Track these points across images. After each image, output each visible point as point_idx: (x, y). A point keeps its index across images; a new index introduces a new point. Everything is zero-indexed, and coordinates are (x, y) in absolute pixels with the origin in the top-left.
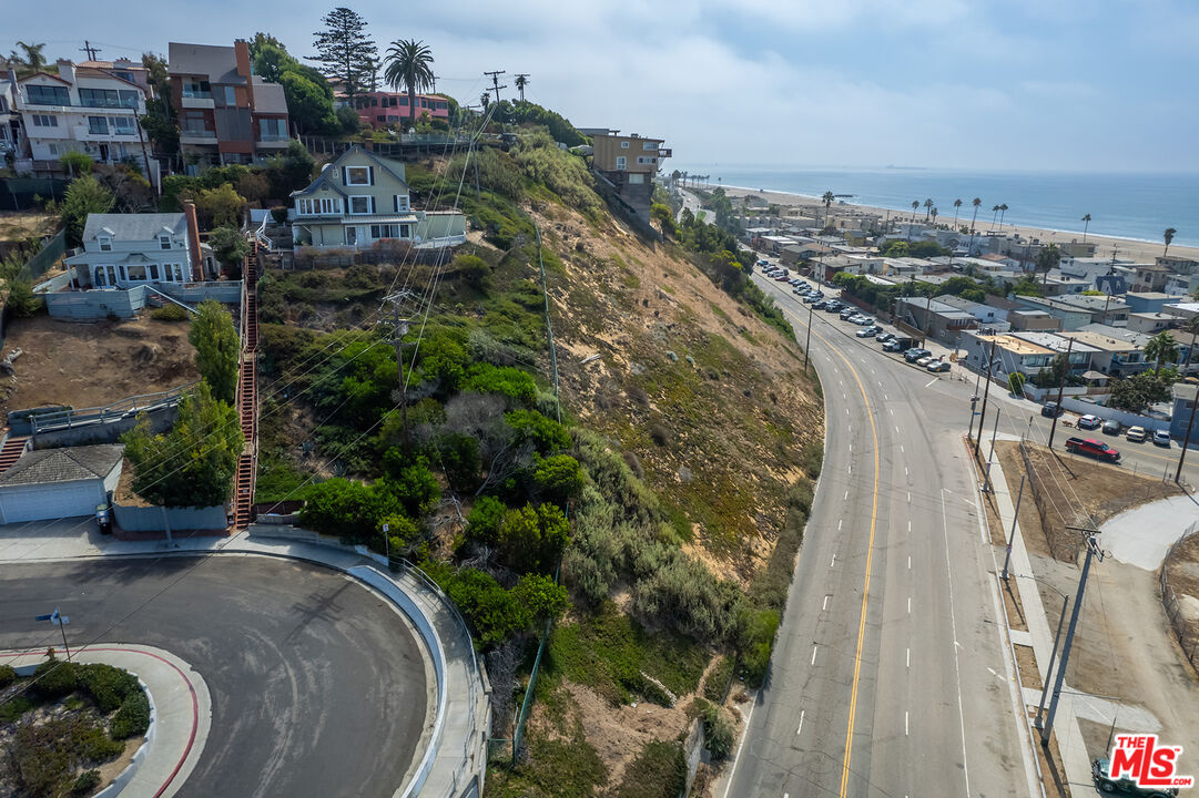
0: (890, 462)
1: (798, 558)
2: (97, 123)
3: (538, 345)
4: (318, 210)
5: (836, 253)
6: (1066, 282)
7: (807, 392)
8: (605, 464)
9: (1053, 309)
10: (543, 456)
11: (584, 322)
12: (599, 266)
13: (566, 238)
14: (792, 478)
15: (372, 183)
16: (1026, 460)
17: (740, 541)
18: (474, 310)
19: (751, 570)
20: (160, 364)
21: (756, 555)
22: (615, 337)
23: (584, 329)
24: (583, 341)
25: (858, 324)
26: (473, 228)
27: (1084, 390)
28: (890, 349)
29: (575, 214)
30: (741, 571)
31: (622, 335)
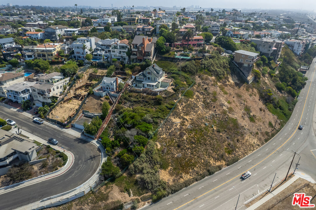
1: (195, 183)
2: (120, 52)
3: (164, 118)
4: (140, 79)
11: (184, 113)
12: (208, 95)
13: (203, 86)
14: (218, 164)
15: (151, 75)
17: (181, 174)
18: (155, 107)
19: (177, 181)
21: (183, 178)
22: (191, 117)
23: (182, 115)
24: (179, 118)
26: (172, 85)
29: (213, 78)
30: (174, 181)
31: (193, 117)
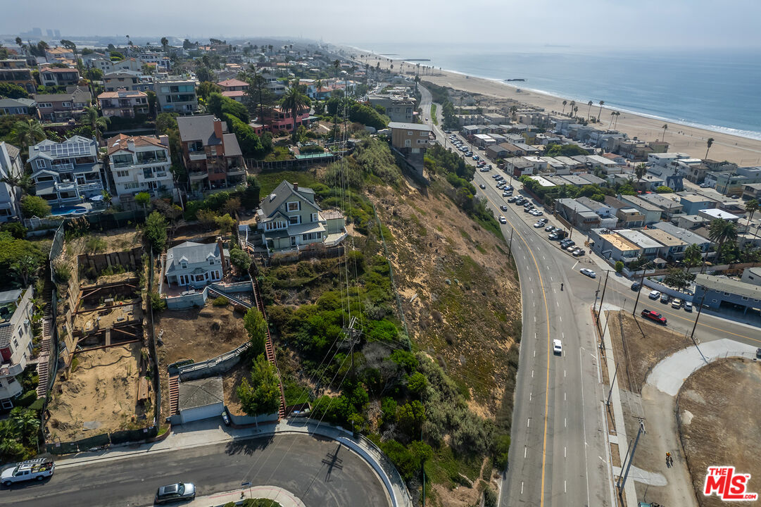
0: (555, 329)
1: (515, 396)
2: (148, 173)
3: (391, 297)
4: (275, 227)
5: (520, 154)
6: (650, 180)
7: (511, 279)
8: (434, 372)
9: (641, 207)
10: (409, 375)
11: (408, 273)
12: (406, 224)
13: (387, 208)
14: (508, 345)
15: (300, 209)
16: (621, 325)
17: (489, 392)
18: (359, 282)
19: (495, 408)
20: (224, 331)
21: (497, 399)
22: (422, 278)
23: (407, 278)
24: (408, 286)
25: (534, 215)
26: (348, 223)
27: (653, 271)
28: (552, 239)
29: (389, 188)
30: (491, 410)
31: (425, 275)
